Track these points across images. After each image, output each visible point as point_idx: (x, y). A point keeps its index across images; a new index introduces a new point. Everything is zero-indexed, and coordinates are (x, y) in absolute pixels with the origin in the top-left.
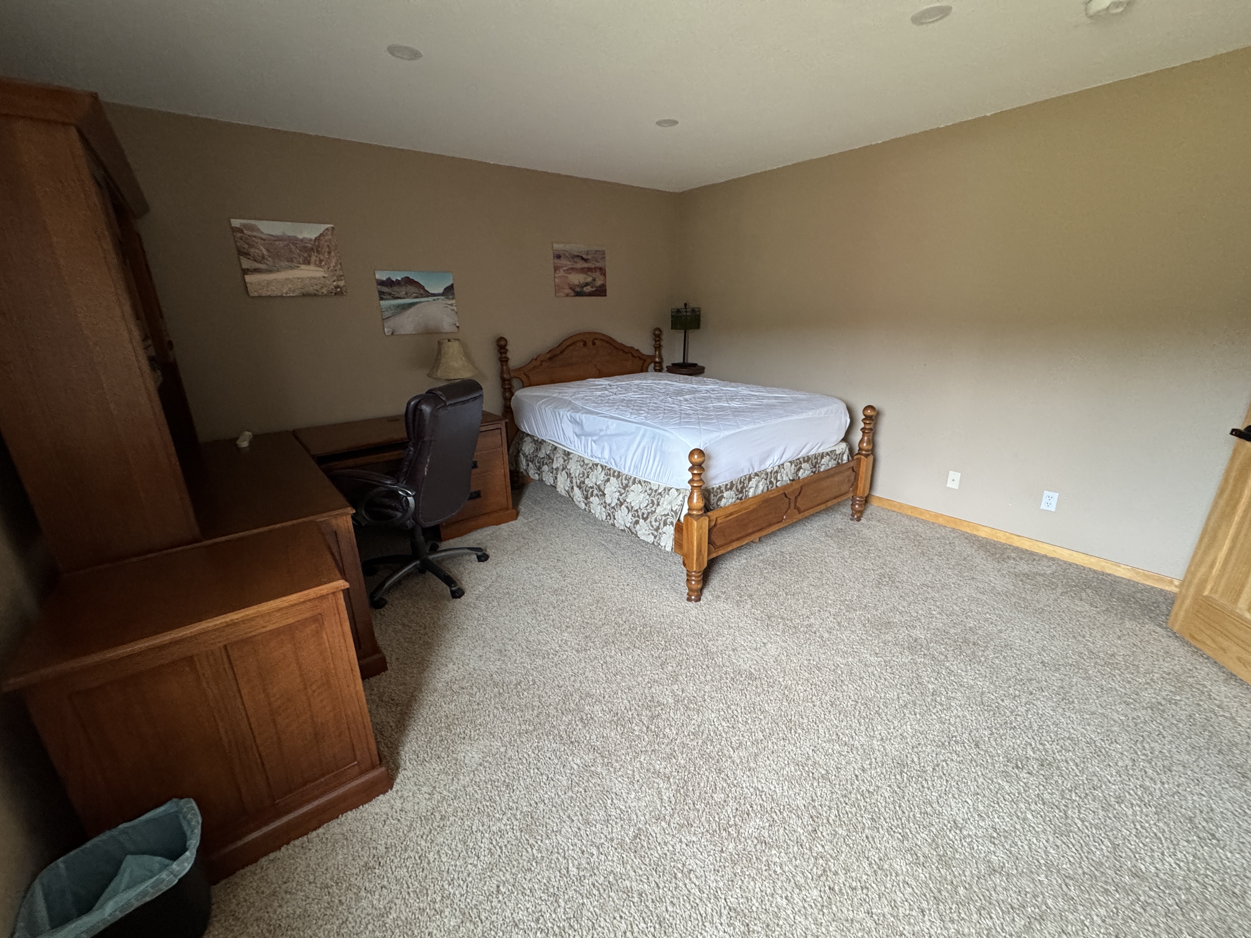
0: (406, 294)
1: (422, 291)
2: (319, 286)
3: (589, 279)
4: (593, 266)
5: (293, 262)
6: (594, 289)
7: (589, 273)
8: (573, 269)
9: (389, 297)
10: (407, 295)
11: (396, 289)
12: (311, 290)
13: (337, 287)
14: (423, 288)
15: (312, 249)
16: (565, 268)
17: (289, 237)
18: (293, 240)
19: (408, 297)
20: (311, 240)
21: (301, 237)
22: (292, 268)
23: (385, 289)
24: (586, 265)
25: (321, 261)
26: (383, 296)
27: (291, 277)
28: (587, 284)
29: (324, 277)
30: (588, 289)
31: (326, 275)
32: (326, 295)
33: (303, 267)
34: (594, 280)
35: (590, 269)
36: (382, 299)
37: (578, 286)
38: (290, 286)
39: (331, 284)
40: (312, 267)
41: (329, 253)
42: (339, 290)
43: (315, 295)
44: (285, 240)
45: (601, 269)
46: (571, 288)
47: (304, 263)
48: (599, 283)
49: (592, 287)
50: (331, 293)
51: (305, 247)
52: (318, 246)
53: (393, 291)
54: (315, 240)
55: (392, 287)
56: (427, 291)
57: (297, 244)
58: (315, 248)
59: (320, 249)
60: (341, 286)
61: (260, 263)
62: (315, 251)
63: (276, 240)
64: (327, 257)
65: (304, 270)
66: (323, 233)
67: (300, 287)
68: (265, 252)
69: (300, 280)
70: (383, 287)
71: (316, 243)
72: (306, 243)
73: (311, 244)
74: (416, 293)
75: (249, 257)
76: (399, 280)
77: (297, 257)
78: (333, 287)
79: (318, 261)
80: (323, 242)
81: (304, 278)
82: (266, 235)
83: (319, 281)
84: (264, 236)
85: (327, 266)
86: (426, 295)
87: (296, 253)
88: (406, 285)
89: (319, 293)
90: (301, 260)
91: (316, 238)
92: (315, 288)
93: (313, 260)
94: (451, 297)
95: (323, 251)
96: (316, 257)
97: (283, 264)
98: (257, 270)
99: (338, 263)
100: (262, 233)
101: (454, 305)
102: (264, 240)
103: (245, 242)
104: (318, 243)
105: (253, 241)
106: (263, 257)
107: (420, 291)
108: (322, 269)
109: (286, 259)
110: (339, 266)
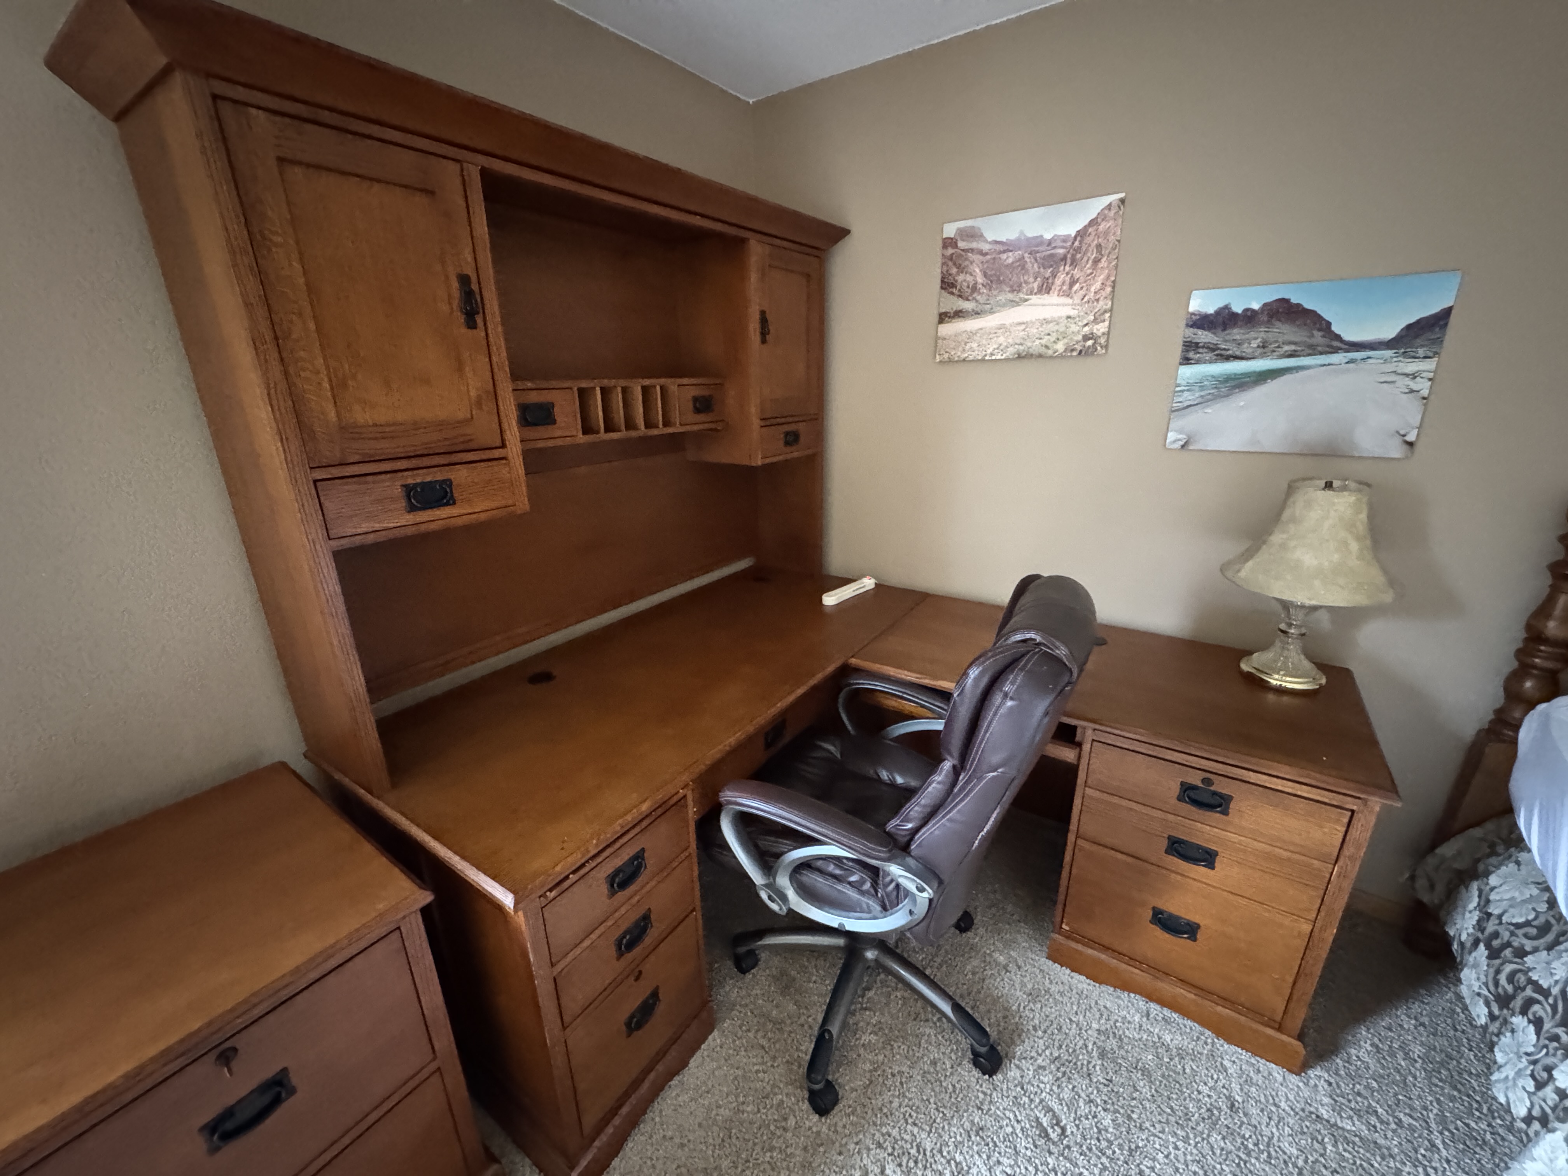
0: (1264, 346)
1: (1318, 337)
2: (1053, 338)
5: (1019, 291)
9: (1208, 356)
10: (1265, 349)
11: (1236, 333)
12: (1035, 346)
13: (1086, 338)
14: (1327, 328)
15: (1064, 259)
17: (1028, 239)
18: (1034, 245)
19: (1263, 356)
20: (1067, 238)
21: (1048, 236)
22: (1014, 303)
23: (1204, 336)
25: (1073, 283)
26: (1191, 355)
27: (1008, 322)
29: (1069, 317)
31: (1073, 313)
32: (1062, 356)
33: (1034, 299)
36: (1186, 361)
38: (1001, 339)
39: (1079, 332)
40: (1053, 298)
41: (1096, 261)
42: (1090, 343)
43: (1040, 356)
44: (1019, 249)
47: (1040, 291)
50: (1072, 350)
51: (1052, 256)
52: (1078, 250)
53: (1226, 341)
54: (1075, 237)
55: (1224, 330)
56: (1338, 337)
57: (1038, 252)
58: (1069, 256)
59: (1079, 256)
60: (1099, 334)
61: (968, 300)
62: (1069, 261)
63: (1004, 252)
64: (1089, 271)
65: (1035, 305)
66: (1096, 218)
67: (1018, 342)
68: (980, 279)
69: (1023, 327)
70: (1200, 332)
71: (1077, 244)
72: (1055, 248)
73: (1063, 247)
74: (1295, 343)
75: (954, 290)
76: (1253, 311)
77: (1031, 280)
78: (1080, 337)
79: (1068, 282)
80: (1091, 238)
81: (1031, 322)
82: (990, 243)
83: (1056, 328)
84: (986, 247)
85: (1082, 292)
86: (1331, 347)
87: (1031, 272)
88: (1269, 323)
89: (1050, 352)
90: (1036, 285)
91: (1078, 232)
92: (1043, 342)
93: (1058, 282)
94: (1421, 352)
95: (1085, 259)
96: (1067, 274)
97: (1002, 298)
98: (959, 314)
99: (1109, 283)
100: (986, 241)
101: (1424, 375)
102: (986, 254)
103: (955, 264)
104: (1081, 242)
105: (967, 259)
106: (974, 289)
107: (1312, 336)
108: (1070, 301)
109: (1011, 287)
110: (1109, 289)
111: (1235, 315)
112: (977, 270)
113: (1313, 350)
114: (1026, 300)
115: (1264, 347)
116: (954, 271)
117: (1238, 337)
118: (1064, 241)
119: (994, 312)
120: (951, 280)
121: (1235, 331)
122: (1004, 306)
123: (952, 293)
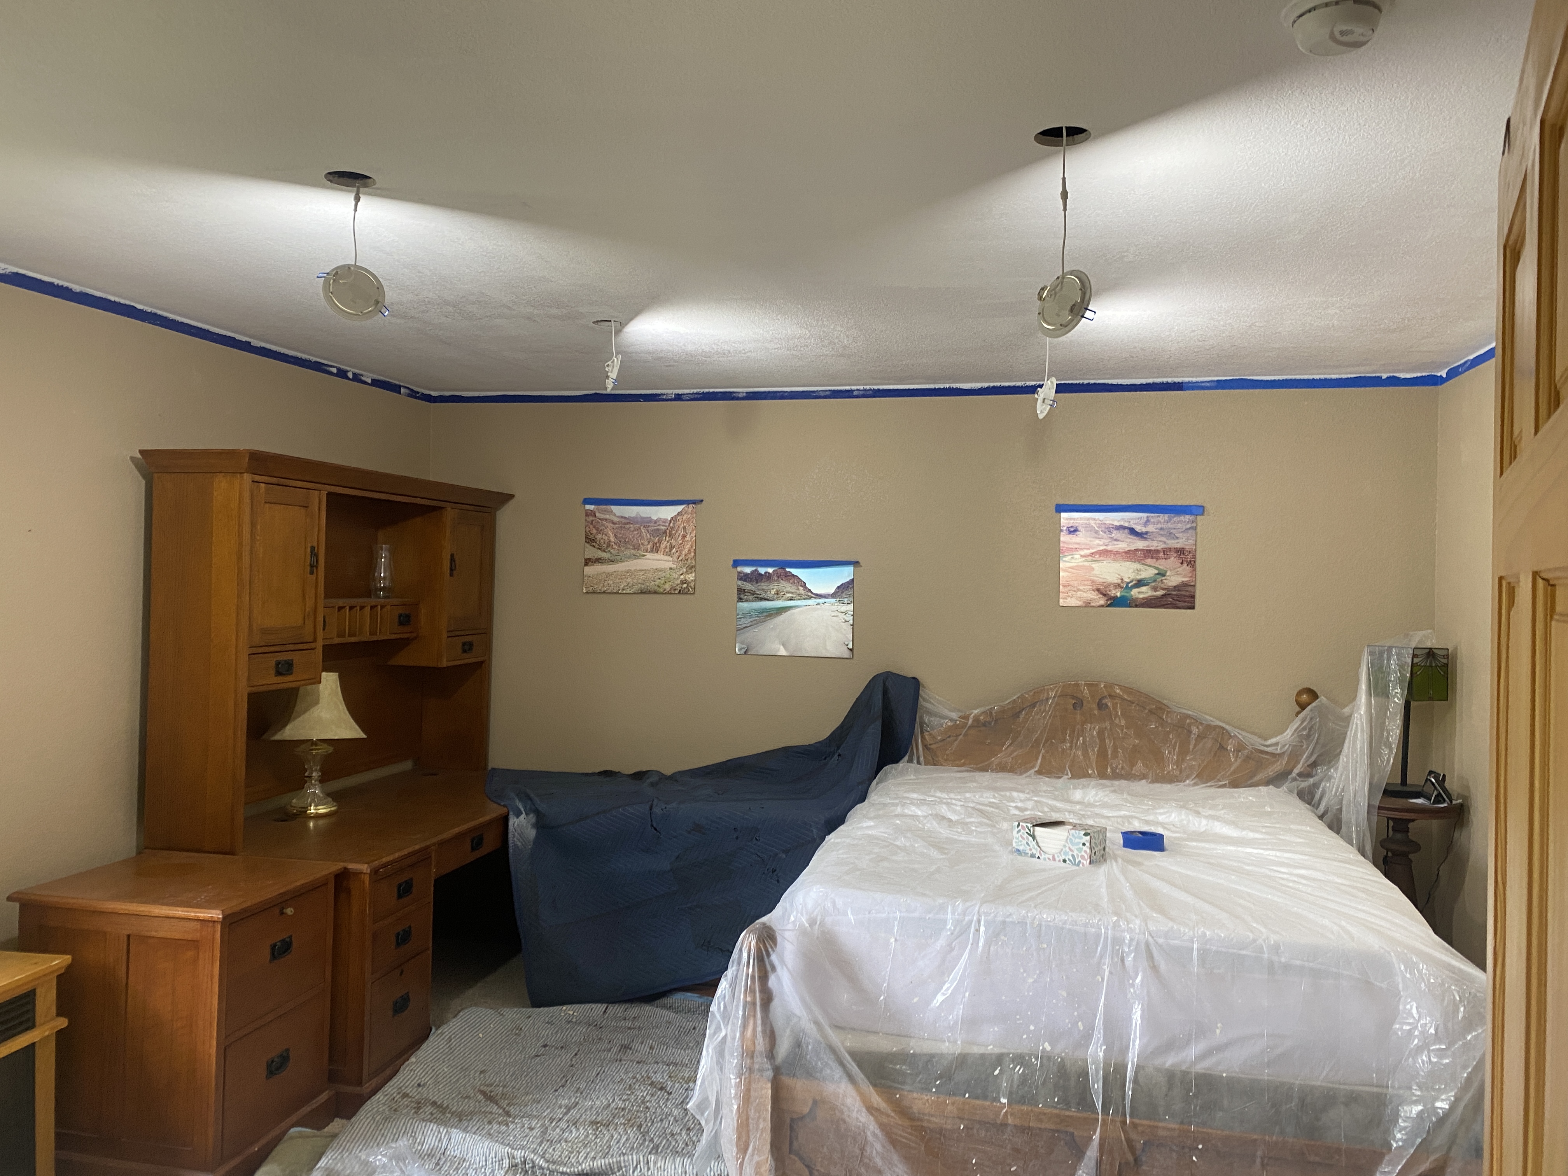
1: (802, 590)
2: (662, 581)
3: (1148, 573)
4: (1161, 546)
5: (638, 550)
6: (1160, 593)
7: (1149, 561)
8: (1105, 553)
9: (751, 597)
10: (778, 596)
11: (764, 585)
12: (652, 585)
13: (682, 582)
14: (804, 585)
15: (665, 532)
16: (1088, 552)
17: (642, 518)
18: (646, 522)
19: (778, 599)
20: (665, 521)
21: (654, 518)
22: (637, 557)
23: (748, 586)
24: (1141, 544)
25: (672, 547)
26: (742, 596)
27: (633, 568)
28: (1140, 583)
29: (671, 569)
30: (1144, 592)
31: (673, 566)
32: (668, 593)
33: (649, 555)
34: (1162, 574)
35: (1149, 553)
36: (740, 600)
37: (1118, 586)
38: (629, 580)
39: (678, 579)
40: (660, 556)
41: (684, 537)
42: (685, 585)
43: (655, 593)
44: (637, 523)
45: (1180, 552)
46: (1098, 590)
47: (652, 551)
48: (1173, 580)
49: (1155, 589)
50: (675, 590)
51: (658, 530)
52: (673, 528)
53: (758, 590)
54: (671, 521)
55: (757, 583)
56: (810, 591)
57: (649, 526)
58: (668, 531)
59: (674, 532)
60: (690, 580)
61: (604, 551)
62: (668, 534)
63: (627, 524)
64: (680, 542)
65: (649, 559)
66: (682, 511)
67: (640, 581)
68: (612, 539)
69: (643, 573)
70: (745, 583)
71: (671, 524)
72: (659, 525)
73: (663, 526)
74: (792, 593)
75: (595, 544)
76: (769, 573)
77: (646, 543)
78: (679, 582)
79: (668, 547)
80: (680, 523)
81: (648, 570)
82: (618, 517)
83: (664, 574)
84: (615, 519)
85: (677, 554)
86: (808, 596)
87: (646, 538)
88: (778, 581)
89: (661, 590)
90: (649, 547)
91: (672, 518)
92: (656, 583)
93: (663, 546)
94: (846, 601)
95: (677, 534)
96: (668, 542)
97: (627, 552)
98: (599, 561)
99: (692, 550)
100: (615, 515)
101: (849, 612)
102: (615, 524)
103: (594, 527)
104: (674, 524)
105: (603, 525)
106: (609, 545)
107: (799, 589)
108: (671, 559)
109: (634, 546)
110: (693, 554)
111: (761, 575)
112: (610, 533)
113: (800, 597)
114: (644, 556)
115: (777, 594)
116: (594, 531)
117: (764, 588)
118: (664, 522)
119: (623, 561)
120: (592, 537)
121: (763, 584)
122: (629, 558)
123: (594, 546)
